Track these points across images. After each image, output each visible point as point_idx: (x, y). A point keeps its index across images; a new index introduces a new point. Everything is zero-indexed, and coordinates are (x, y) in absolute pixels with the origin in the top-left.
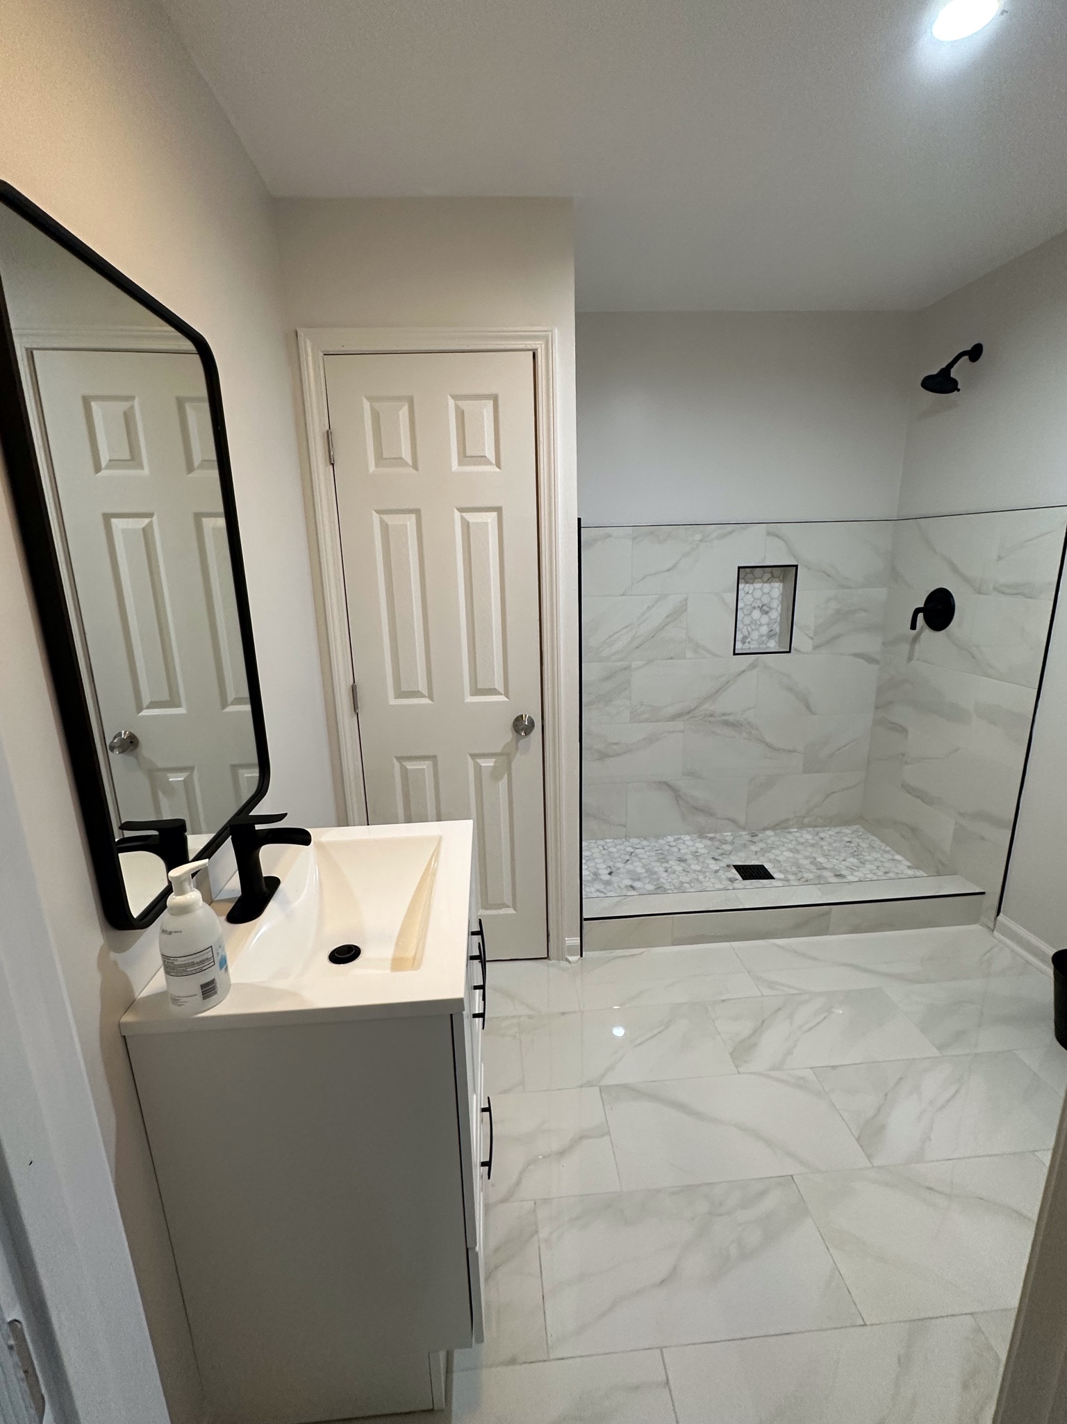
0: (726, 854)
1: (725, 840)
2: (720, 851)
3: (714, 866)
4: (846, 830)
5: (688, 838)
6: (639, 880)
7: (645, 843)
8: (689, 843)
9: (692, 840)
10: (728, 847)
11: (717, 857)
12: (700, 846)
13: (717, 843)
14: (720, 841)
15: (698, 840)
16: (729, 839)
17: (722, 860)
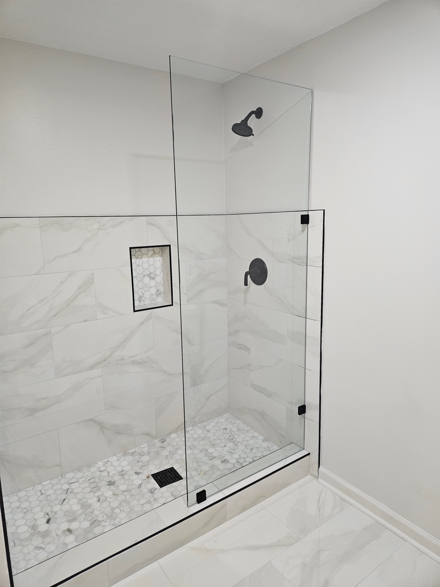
0: (144, 466)
1: (143, 452)
2: (140, 464)
3: (137, 480)
4: (222, 420)
5: (115, 458)
6: (74, 520)
7: (79, 475)
8: (116, 463)
9: (118, 460)
10: (145, 458)
11: (139, 471)
12: (125, 463)
13: (137, 457)
14: (140, 454)
15: (123, 458)
16: (146, 450)
17: (142, 473)
